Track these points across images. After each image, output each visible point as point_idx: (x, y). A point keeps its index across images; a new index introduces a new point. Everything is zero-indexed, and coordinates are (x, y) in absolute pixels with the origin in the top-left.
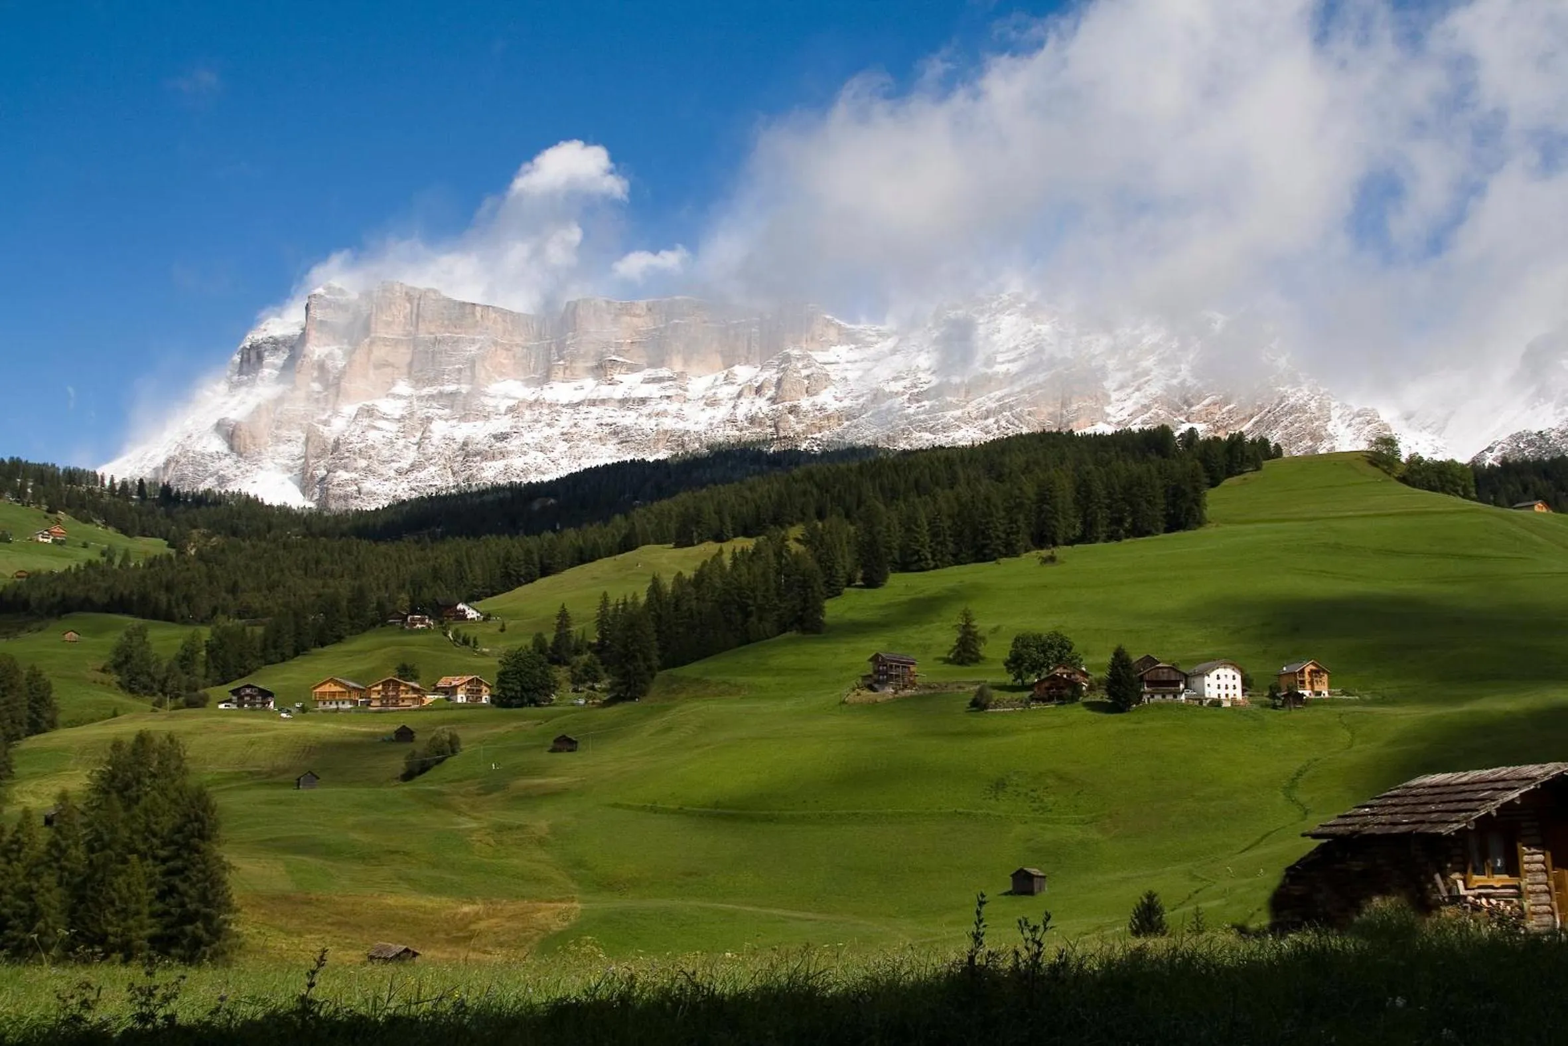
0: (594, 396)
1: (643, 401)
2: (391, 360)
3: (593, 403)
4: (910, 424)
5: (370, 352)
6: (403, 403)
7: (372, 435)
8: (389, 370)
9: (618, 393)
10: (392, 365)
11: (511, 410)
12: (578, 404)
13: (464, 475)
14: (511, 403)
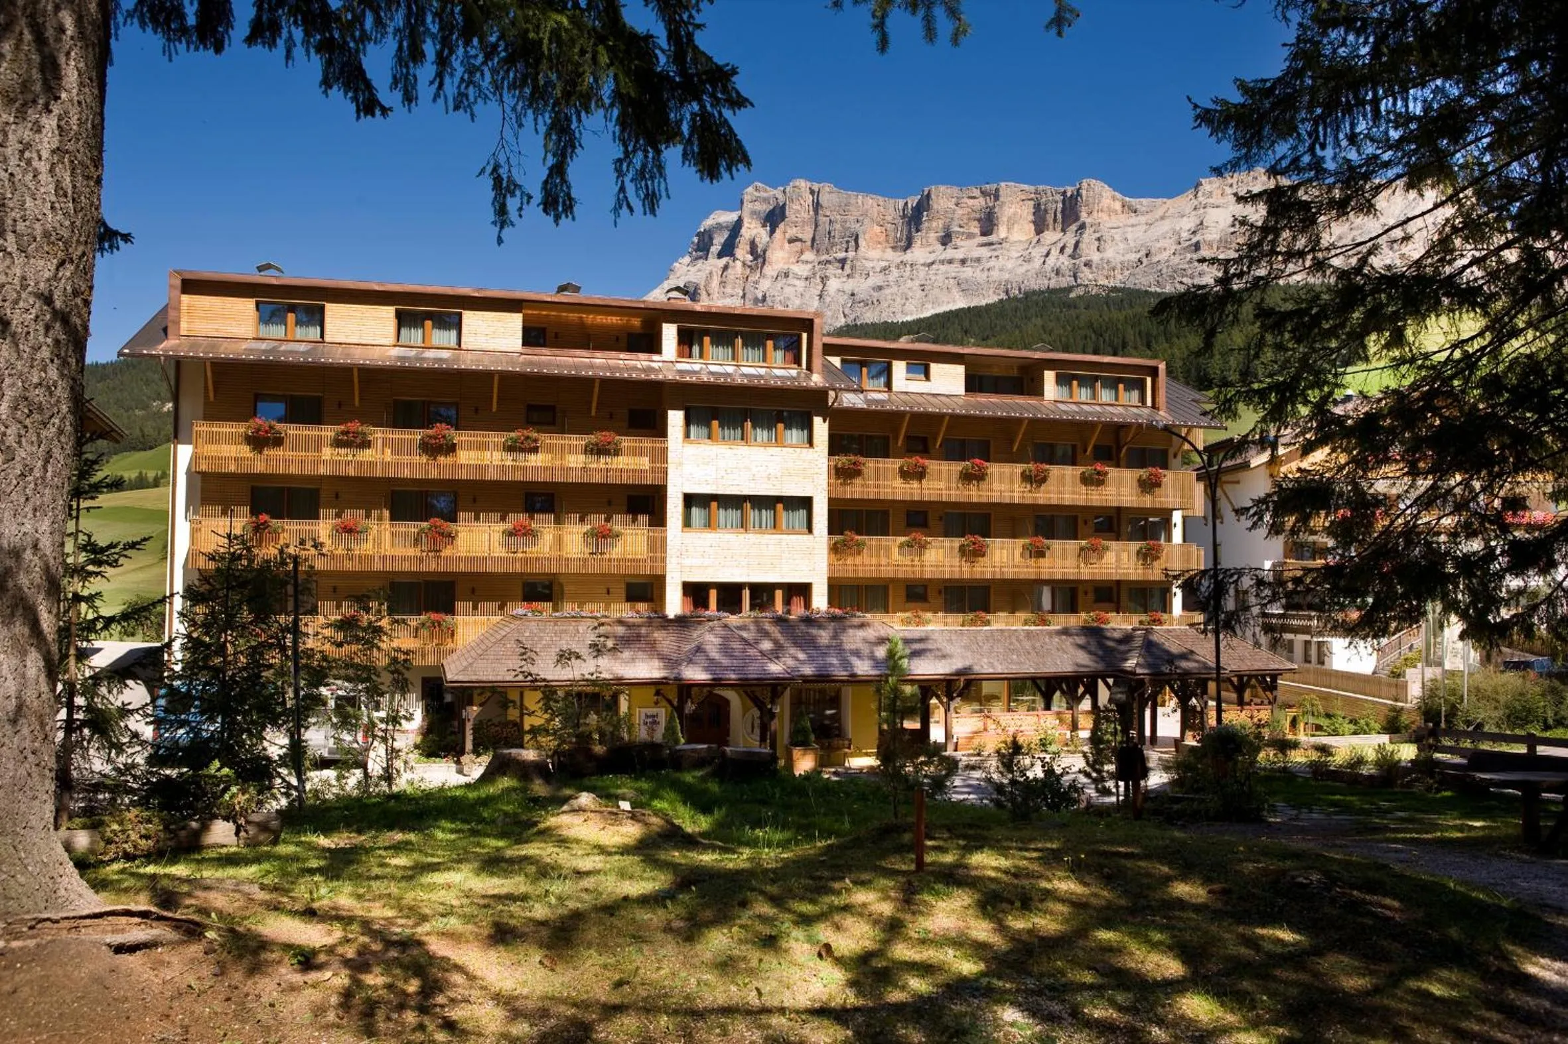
0: (942, 257)
1: (978, 260)
2: (800, 236)
3: (942, 262)
4: (1175, 272)
5: (785, 232)
6: (810, 266)
7: (789, 291)
8: (798, 244)
9: (959, 254)
10: (800, 240)
11: (884, 269)
12: (933, 263)
13: (852, 317)
14: (884, 264)
